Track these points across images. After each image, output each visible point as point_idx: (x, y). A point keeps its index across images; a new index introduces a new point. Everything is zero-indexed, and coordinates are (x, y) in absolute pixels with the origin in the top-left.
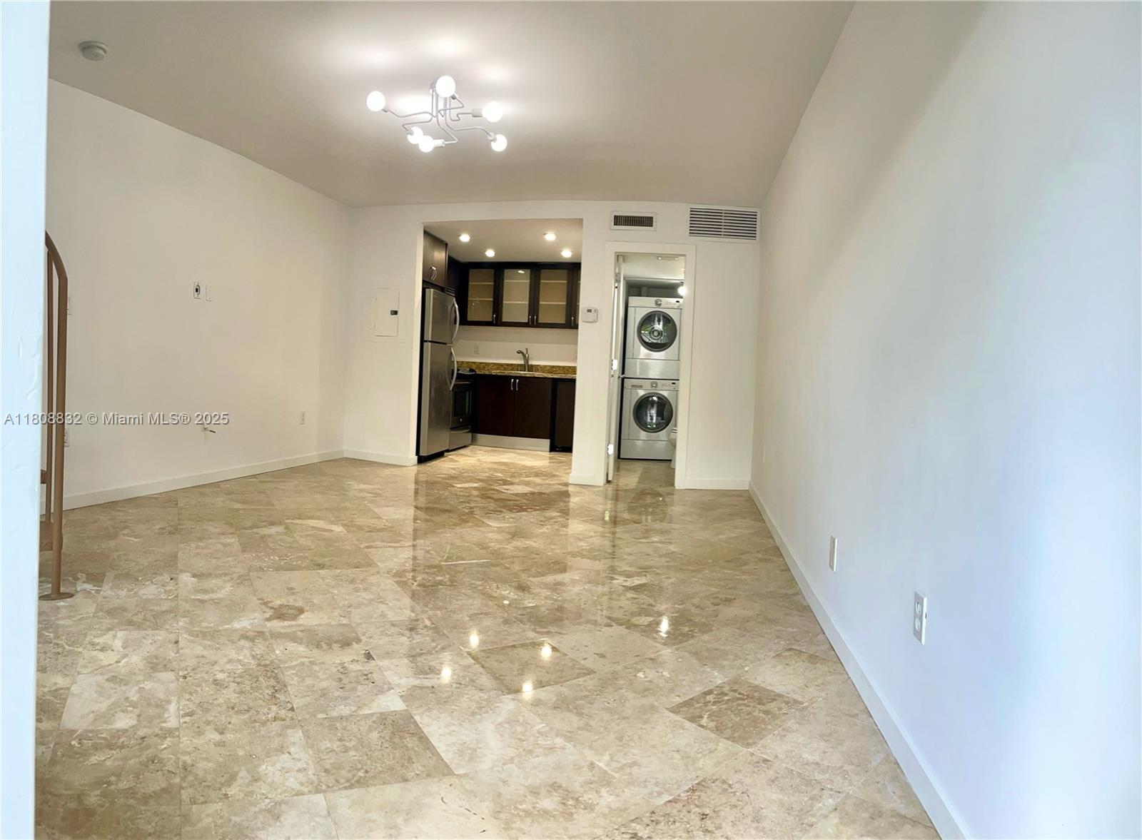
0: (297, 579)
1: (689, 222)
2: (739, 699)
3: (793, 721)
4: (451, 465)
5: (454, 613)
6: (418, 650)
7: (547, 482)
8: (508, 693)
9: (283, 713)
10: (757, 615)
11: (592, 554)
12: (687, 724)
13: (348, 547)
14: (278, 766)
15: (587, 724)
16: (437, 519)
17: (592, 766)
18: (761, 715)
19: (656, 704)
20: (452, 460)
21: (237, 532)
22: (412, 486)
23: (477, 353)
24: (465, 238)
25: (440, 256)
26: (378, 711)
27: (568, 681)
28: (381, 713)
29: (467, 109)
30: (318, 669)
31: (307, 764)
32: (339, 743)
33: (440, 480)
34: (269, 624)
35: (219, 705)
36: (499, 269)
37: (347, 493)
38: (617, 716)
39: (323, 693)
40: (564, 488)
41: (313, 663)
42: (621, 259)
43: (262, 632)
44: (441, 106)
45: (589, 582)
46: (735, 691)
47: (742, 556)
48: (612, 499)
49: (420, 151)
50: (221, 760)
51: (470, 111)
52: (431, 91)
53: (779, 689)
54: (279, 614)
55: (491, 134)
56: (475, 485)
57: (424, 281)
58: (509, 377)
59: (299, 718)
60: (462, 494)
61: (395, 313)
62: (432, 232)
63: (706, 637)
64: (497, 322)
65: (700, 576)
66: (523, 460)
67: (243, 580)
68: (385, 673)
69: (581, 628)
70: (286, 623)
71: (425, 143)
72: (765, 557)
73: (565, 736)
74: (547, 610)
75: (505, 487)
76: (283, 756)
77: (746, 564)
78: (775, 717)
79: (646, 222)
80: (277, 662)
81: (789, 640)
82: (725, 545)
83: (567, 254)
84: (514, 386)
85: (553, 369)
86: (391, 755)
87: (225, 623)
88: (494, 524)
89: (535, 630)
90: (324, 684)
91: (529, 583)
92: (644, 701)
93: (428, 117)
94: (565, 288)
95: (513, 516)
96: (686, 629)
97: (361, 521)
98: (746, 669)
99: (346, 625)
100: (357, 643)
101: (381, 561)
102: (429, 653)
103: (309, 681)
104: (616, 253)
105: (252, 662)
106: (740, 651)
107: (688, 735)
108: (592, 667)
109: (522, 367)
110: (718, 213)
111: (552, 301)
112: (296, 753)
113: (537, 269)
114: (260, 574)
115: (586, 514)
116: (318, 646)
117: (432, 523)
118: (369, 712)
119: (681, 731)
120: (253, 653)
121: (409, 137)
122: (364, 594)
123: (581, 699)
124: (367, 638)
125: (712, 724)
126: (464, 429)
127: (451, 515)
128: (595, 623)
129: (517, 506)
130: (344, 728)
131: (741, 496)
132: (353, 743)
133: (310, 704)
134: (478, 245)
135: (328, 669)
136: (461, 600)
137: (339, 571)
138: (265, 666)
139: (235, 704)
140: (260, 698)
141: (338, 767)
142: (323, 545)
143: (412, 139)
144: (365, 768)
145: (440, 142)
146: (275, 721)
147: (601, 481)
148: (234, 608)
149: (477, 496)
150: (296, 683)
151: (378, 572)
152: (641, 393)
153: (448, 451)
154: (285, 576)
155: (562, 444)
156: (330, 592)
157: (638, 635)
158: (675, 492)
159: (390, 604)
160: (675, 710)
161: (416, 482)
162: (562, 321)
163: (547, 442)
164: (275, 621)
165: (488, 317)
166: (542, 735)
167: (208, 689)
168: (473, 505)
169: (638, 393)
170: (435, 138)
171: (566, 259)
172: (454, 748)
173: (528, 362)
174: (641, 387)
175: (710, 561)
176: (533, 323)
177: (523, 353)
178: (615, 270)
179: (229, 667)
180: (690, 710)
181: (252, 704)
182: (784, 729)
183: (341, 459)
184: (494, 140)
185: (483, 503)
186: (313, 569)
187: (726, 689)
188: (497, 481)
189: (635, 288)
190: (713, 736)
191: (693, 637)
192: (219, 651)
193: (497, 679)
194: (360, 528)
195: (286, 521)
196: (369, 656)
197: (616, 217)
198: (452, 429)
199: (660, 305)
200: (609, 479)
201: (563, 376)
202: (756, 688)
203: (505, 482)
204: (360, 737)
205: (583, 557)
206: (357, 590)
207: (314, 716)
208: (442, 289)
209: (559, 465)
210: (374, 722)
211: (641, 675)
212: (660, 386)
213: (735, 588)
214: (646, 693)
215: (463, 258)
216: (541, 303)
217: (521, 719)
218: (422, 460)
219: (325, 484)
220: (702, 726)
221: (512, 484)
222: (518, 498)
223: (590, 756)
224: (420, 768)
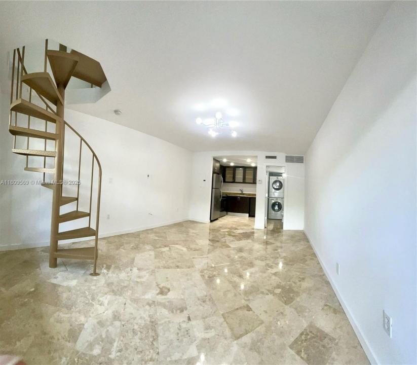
0: (169, 273)
6: (206, 314)
7: (248, 228)
9: (154, 356)
10: (313, 286)
12: (297, 356)
13: (187, 258)
16: (215, 245)
18: (322, 347)
19: (285, 342)
20: (220, 221)
21: (155, 250)
22: (208, 231)
23: (228, 190)
24: (225, 160)
25: (218, 165)
27: (255, 329)
30: (171, 326)
33: (216, 228)
34: (157, 297)
36: (235, 168)
37: (189, 234)
39: (171, 343)
41: (169, 322)
42: (268, 167)
43: (154, 302)
45: (261, 272)
46: (311, 332)
47: (305, 258)
48: (266, 234)
51: (226, 124)
54: (162, 292)
55: (232, 131)
56: (227, 230)
57: (213, 172)
58: (237, 197)
60: (223, 234)
61: (205, 180)
62: (215, 159)
63: (298, 299)
64: (234, 182)
66: (241, 220)
67: (152, 273)
68: (194, 330)
69: (259, 296)
70: (163, 297)
72: (311, 258)
75: (236, 231)
77: (306, 261)
79: (275, 157)
80: (157, 320)
81: (325, 300)
82: (300, 252)
83: (253, 165)
85: (249, 194)
87: (143, 295)
88: (232, 246)
89: (244, 299)
90: (172, 336)
91: (243, 273)
92: (281, 340)
94: (253, 174)
95: (238, 243)
96: (292, 295)
97: (192, 246)
99: (183, 299)
100: (186, 310)
101: (197, 265)
103: (167, 334)
104: (266, 166)
105: (148, 319)
108: (263, 319)
109: (241, 194)
110: (294, 157)
111: (249, 177)
113: (245, 168)
114: (158, 270)
115: (259, 241)
116: (172, 312)
117: (213, 247)
120: (149, 314)
122: (190, 282)
124: (189, 307)
125: (306, 356)
126: (224, 211)
127: (219, 243)
128: (263, 293)
129: (239, 238)
131: (301, 232)
133: (165, 349)
134: (228, 162)
135: (174, 327)
137: (183, 270)
138: (152, 322)
142: (180, 257)
145: (217, 133)
147: (263, 227)
148: (147, 287)
149: (227, 235)
150: (162, 335)
151: (195, 271)
152: (273, 201)
153: (219, 218)
154: (166, 271)
155: (252, 215)
156: (179, 281)
158: (284, 231)
159: (198, 287)
161: (210, 230)
162: (252, 182)
163: (248, 215)
164: (160, 295)
165: (231, 180)
168: (226, 238)
173: (242, 192)
175: (296, 260)
176: (244, 182)
177: (241, 190)
178: (266, 170)
179: (140, 322)
180: (297, 346)
184: (233, 133)
185: (229, 238)
186: (175, 268)
187: (308, 332)
188: (233, 228)
189: (271, 174)
191: (294, 299)
192: (138, 311)
195: (170, 245)
196: (189, 319)
197: (266, 156)
198: (221, 211)
199: (278, 178)
200: (265, 226)
201: (252, 197)
202: (318, 330)
205: (259, 260)
206: (188, 280)
208: (218, 174)
209: (251, 222)
211: (279, 323)
212: (278, 200)
214: (281, 335)
215: (224, 165)
216: (246, 177)
218: (211, 221)
219: (183, 230)
220: (302, 358)
222: (239, 235)
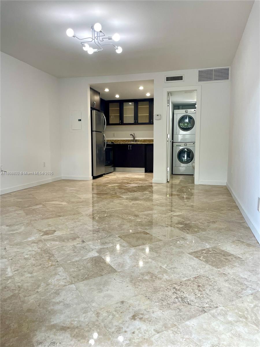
0: (51, 221)
1: (198, 76)
2: (215, 253)
3: (237, 264)
4: (106, 179)
5: (112, 225)
6: (101, 237)
7: (144, 182)
8: (133, 247)
9: (54, 263)
10: (226, 228)
11: (161, 205)
12: (195, 258)
13: (69, 209)
14: (56, 279)
15: (159, 255)
16: (103, 197)
17: (161, 267)
18: (224, 260)
19: (184, 251)
20: (106, 177)
21: (22, 209)
22: (91, 187)
23: (114, 136)
24: (107, 90)
25: (97, 98)
26: (89, 257)
27: (153, 243)
28: (91, 258)
29: (106, 36)
30: (65, 248)
31: (66, 277)
32: (77, 269)
33: (102, 184)
34: (43, 237)
35: (29, 265)
36: (121, 103)
37: (66, 191)
38: (169, 254)
39: (68, 255)
40: (151, 184)
41: (63, 246)
42: (170, 94)
43: (41, 240)
44: (96, 35)
45: (160, 214)
46: (214, 251)
47: (221, 208)
48: (170, 188)
49: (88, 53)
50: (33, 281)
51: (107, 37)
52: (92, 29)
53: (232, 253)
54: (46, 233)
55: (116, 46)
56: (116, 185)
57: (91, 108)
58: (128, 145)
59: (61, 264)
60: (111, 188)
61: (80, 120)
62: (93, 88)
63: (204, 233)
64: (122, 123)
65: (203, 213)
66: (135, 176)
67: (28, 224)
68: (90, 246)
69: (157, 227)
70: (50, 236)
71: (90, 51)
72: (231, 209)
73: (152, 259)
74: (145, 222)
75: (128, 185)
76: (57, 276)
77: (222, 210)
78: (229, 261)
79: (180, 78)
80: (48, 248)
81: (238, 237)
82: (214, 204)
83: (148, 95)
84: (130, 148)
85: (145, 141)
86: (96, 269)
87: (25, 239)
88: (125, 197)
89: (141, 228)
90: (68, 252)
91: (138, 214)
92: (179, 250)
93: (91, 40)
94: (148, 109)
95: (131, 194)
96: (196, 230)
97: (73, 200)
98: (219, 244)
99: (73, 233)
100: (78, 238)
101: (83, 212)
102: (105, 238)
103: (62, 252)
104: (167, 92)
105: (39, 250)
106: (217, 238)
107: (195, 262)
108: (161, 239)
109: (131, 141)
110: (211, 71)
111: (143, 114)
112: (61, 274)
113: (136, 102)
114: (36, 222)
115: (159, 192)
116: (63, 241)
117: (101, 198)
118: (86, 258)
119: (192, 260)
120: (38, 247)
121: (84, 48)
122: (78, 223)
123: (157, 248)
124: (82, 236)
125: (204, 260)
126: (110, 166)
127: (108, 195)
128: (162, 226)
129: (133, 190)
130: (78, 264)
131: (223, 188)
132: (82, 268)
133: (64, 259)
134: (112, 93)
135: (69, 247)
136: (114, 221)
137: (67, 217)
138: (44, 250)
139: (35, 264)
140: (44, 260)
141: (78, 276)
142: (59, 209)
143: (85, 49)
144: (87, 274)
145: (96, 50)
146: (51, 266)
147: (165, 181)
148: (28, 234)
149: (118, 188)
150: (57, 253)
151: (83, 216)
152: (181, 148)
153: (104, 174)
154: (46, 221)
155: (149, 169)
156: (65, 224)
157: (178, 230)
158: (195, 186)
159: (89, 225)
160: (191, 254)
161: (93, 185)
162: (148, 122)
163: (143, 169)
164: (45, 236)
165: (118, 121)
166: (144, 259)
167: (23, 262)
168: (116, 191)
169: (179, 148)
170: (94, 48)
171: (148, 96)
172: (117, 264)
173: (135, 139)
174: (180, 146)
175: (208, 209)
176: (136, 123)
177: (132, 135)
178: (167, 99)
179: (29, 253)
180: (196, 254)
181: (41, 263)
182: (233, 266)
183: (61, 180)
184: (117, 49)
185: (120, 190)
186: (57, 217)
187: (211, 249)
188: (125, 183)
189: (177, 107)
190: (204, 263)
191: (199, 232)
192: (24, 249)
193: (128, 243)
194: (73, 202)
195: (43, 203)
196: (83, 242)
197: (167, 78)
198: (106, 166)
199: (187, 112)
200: (168, 181)
201: (149, 143)
202: (223, 251)
203: (128, 183)
204: (84, 266)
205: (158, 206)
206: (75, 222)
207: (66, 262)
208: (98, 111)
209: (149, 177)
210: (88, 261)
211: (178, 242)
212: (188, 145)
213: (217, 218)
214: (180, 248)
215: (106, 99)
216: (139, 115)
217: (137, 254)
218: (94, 178)
219: (56, 189)
220: (200, 260)
221: (131, 184)
222: (133, 188)
223: (160, 264)
224: (106, 271)
